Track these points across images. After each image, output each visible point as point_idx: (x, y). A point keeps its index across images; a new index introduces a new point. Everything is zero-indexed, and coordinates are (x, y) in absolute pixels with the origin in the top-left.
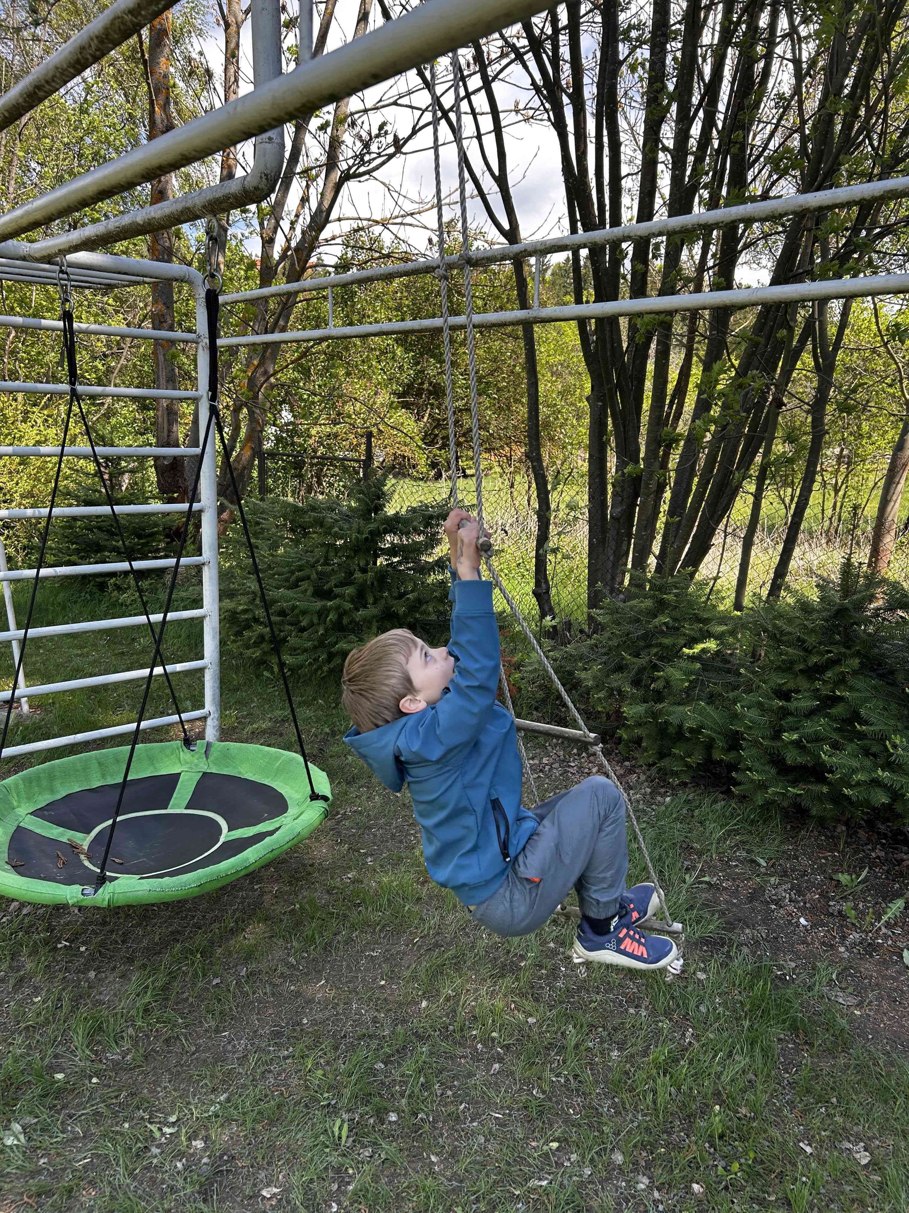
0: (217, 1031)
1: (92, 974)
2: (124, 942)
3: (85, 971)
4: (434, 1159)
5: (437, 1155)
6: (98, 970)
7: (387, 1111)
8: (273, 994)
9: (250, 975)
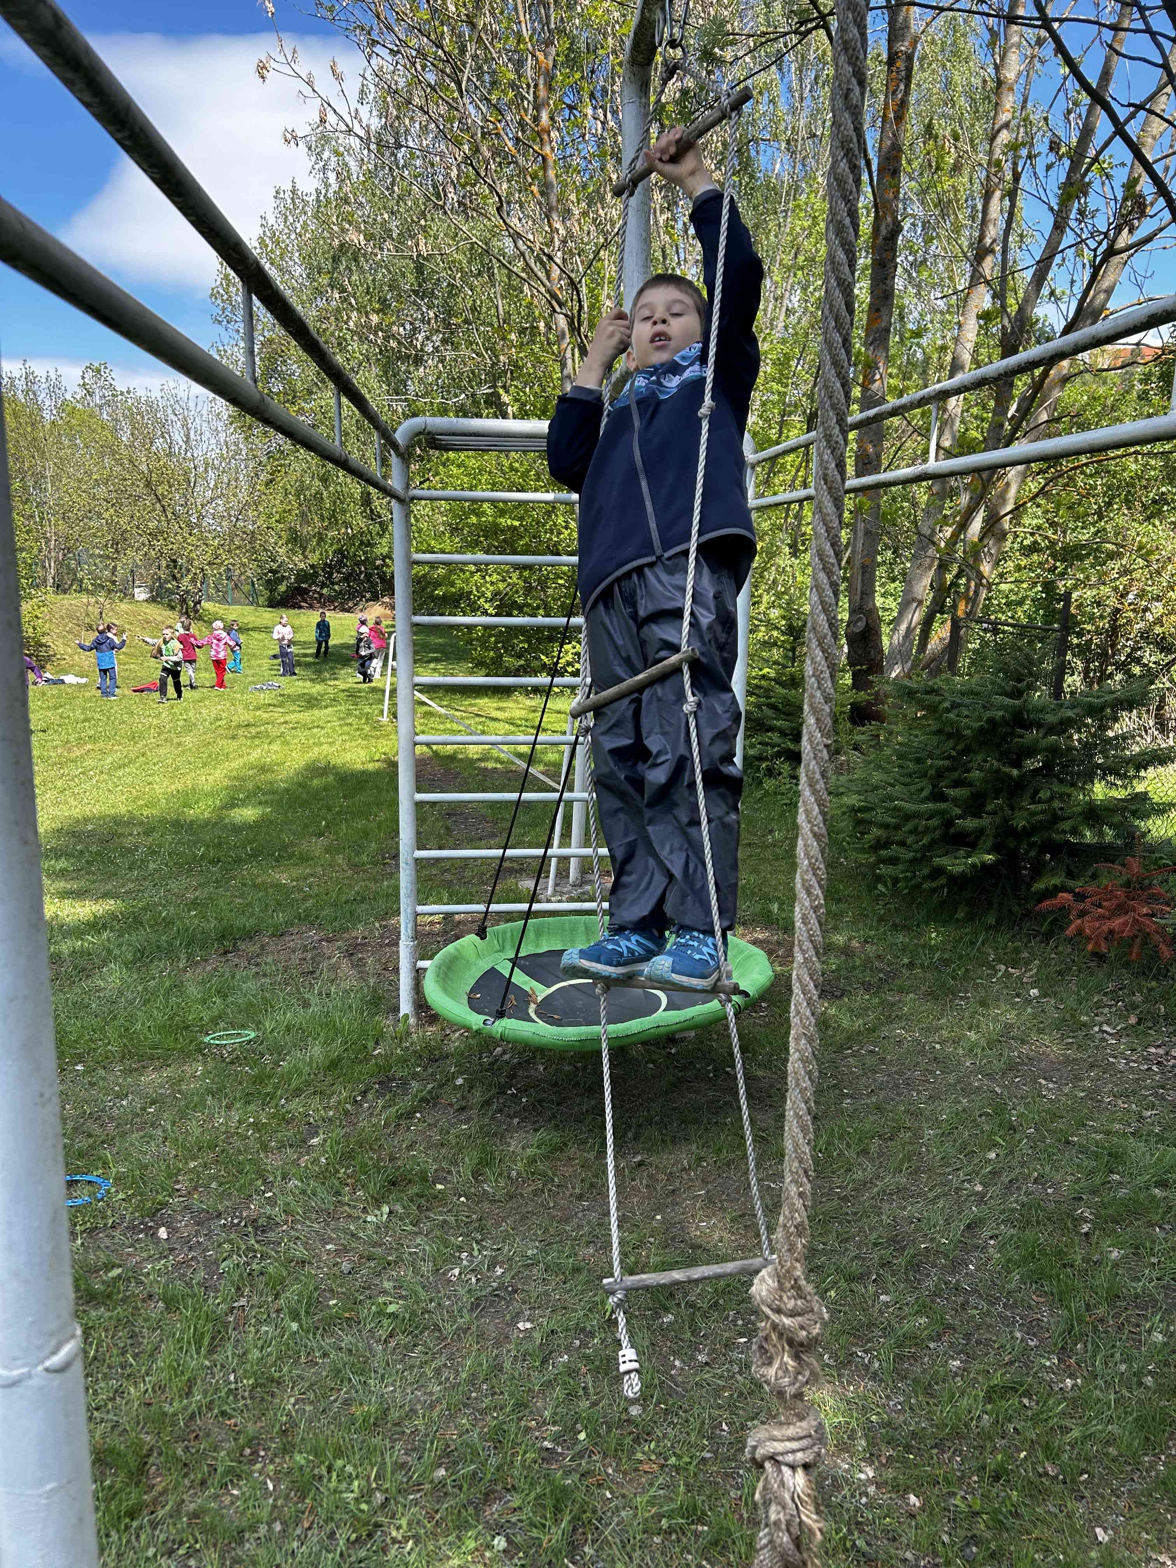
0: (580, 1198)
1: (516, 1121)
2: (558, 1104)
3: (512, 1117)
4: (677, 1363)
5: (683, 1362)
6: (523, 1120)
7: (667, 1310)
8: (648, 1186)
9: (640, 1164)
